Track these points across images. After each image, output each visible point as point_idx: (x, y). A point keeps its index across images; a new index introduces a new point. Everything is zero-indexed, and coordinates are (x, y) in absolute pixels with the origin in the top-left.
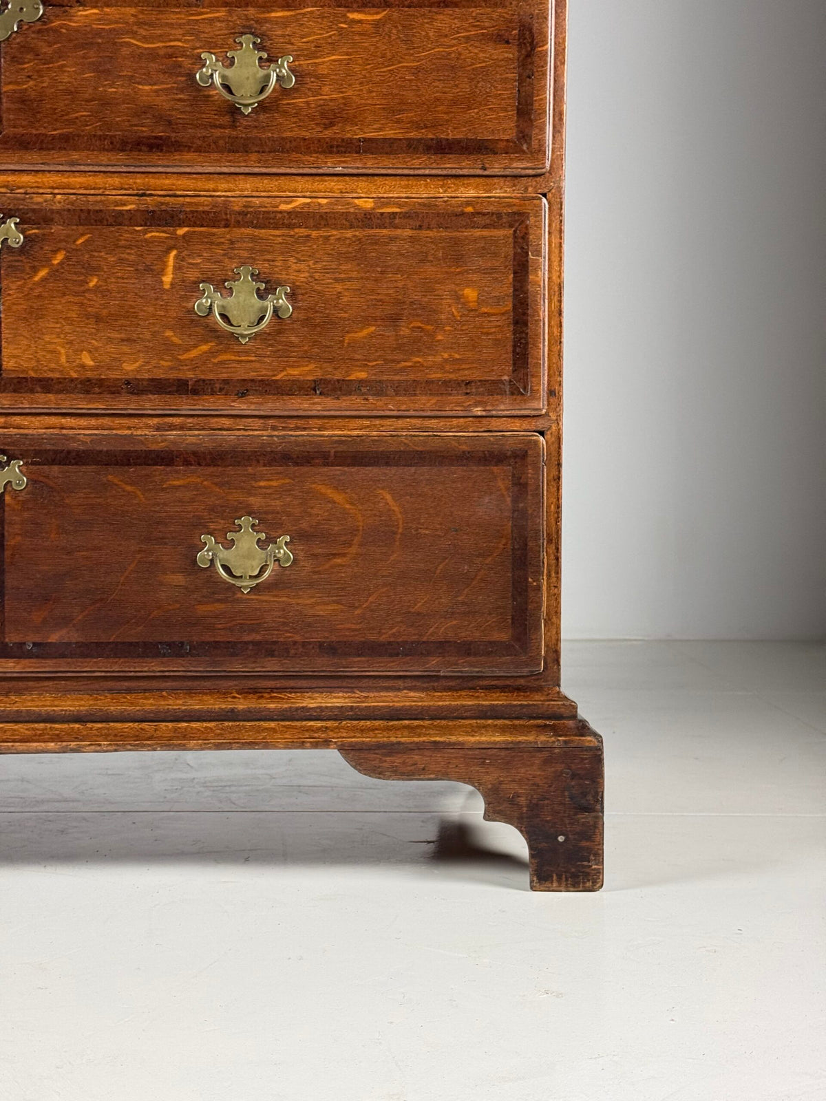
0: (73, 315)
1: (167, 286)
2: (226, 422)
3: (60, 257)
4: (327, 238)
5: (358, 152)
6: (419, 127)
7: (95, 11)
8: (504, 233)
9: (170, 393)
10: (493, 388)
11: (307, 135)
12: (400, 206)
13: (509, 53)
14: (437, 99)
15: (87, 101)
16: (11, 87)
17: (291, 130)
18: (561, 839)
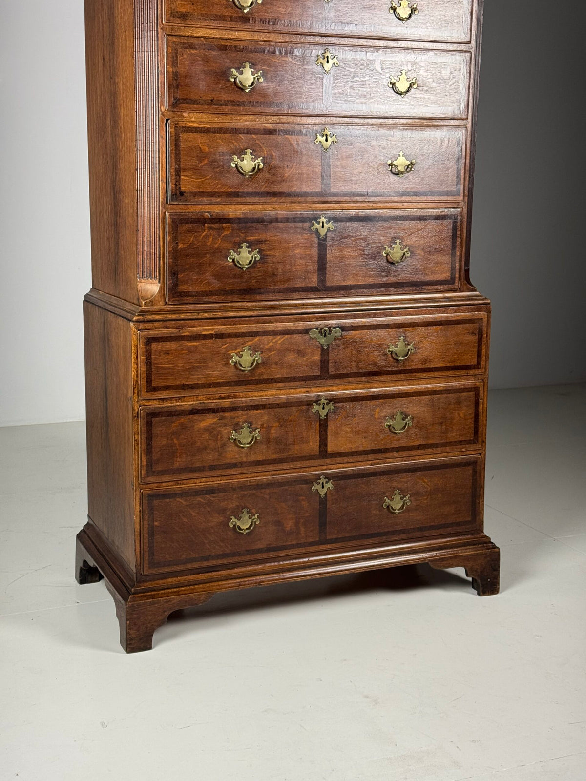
1: (376, 419)
2: (391, 460)
4: (423, 399)
5: (432, 371)
6: (449, 362)
8: (472, 394)
9: (377, 453)
10: (469, 442)
11: (418, 367)
13: (476, 338)
16: (332, 359)
17: (413, 366)
18: (489, 580)
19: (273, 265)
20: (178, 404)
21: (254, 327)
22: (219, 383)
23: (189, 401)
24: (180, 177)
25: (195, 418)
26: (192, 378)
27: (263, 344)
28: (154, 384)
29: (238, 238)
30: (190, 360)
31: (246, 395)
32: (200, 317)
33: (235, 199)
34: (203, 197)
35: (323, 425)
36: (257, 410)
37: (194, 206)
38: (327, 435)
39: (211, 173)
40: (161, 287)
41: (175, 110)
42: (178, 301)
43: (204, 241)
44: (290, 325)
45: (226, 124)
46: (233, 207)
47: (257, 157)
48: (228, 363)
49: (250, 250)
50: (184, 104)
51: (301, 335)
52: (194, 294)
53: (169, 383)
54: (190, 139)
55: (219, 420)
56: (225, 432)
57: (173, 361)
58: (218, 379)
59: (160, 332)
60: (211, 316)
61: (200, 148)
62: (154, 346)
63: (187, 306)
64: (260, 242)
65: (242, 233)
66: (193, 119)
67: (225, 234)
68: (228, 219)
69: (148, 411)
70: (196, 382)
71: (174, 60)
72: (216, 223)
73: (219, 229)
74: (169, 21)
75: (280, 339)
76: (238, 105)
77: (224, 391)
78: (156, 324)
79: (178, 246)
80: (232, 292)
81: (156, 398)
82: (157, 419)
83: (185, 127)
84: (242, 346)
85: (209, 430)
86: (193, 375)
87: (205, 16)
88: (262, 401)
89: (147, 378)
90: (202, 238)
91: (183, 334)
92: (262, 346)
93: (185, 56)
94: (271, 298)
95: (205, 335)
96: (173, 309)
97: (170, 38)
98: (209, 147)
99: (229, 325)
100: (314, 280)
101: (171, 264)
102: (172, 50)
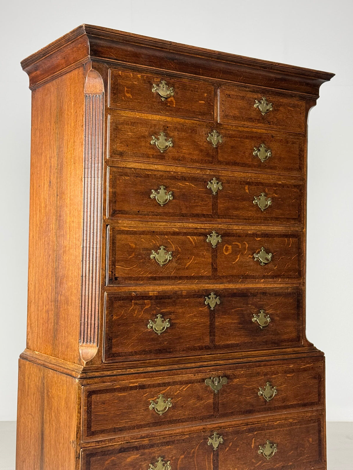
0: (234, 459)
1: (253, 448)
3: (231, 444)
4: (284, 430)
5: (289, 408)
6: (300, 400)
7: (238, 380)
8: (316, 424)
10: (315, 462)
11: (280, 405)
12: (297, 420)
13: (316, 381)
14: (304, 393)
15: (237, 402)
16: (221, 401)
17: (276, 404)
19: (179, 330)
20: (110, 444)
21: (167, 379)
22: (141, 425)
23: (118, 442)
24: (115, 266)
25: (123, 455)
26: (121, 423)
27: (173, 392)
28: (93, 429)
29: (155, 311)
30: (120, 407)
31: (160, 433)
32: (128, 373)
33: (153, 282)
34: (131, 280)
35: (216, 454)
36: (168, 446)
37: (125, 287)
38: (218, 462)
39: (137, 264)
40: (99, 350)
41: (113, 218)
42: (111, 360)
43: (132, 314)
44: (192, 377)
45: (148, 228)
46: (151, 287)
47: (168, 251)
48: (148, 408)
49: (163, 319)
50: (120, 214)
51: (199, 383)
52: (123, 354)
53: (103, 428)
54: (123, 239)
55: (141, 456)
56: (144, 465)
57: (108, 409)
58: (140, 422)
59: (99, 386)
60: (136, 372)
61: (130, 245)
62: (94, 397)
63: (117, 364)
64: (170, 313)
65: (158, 307)
66: (125, 225)
67: (146, 307)
68: (148, 296)
69: (88, 452)
70: (124, 425)
71: (113, 184)
72: (140, 299)
73: (142, 304)
74: (111, 156)
75: (184, 388)
76: (156, 215)
77: (145, 432)
78: (96, 380)
79: (113, 317)
80: (150, 352)
81: (94, 441)
82: (94, 458)
83: (120, 230)
84: (158, 394)
85: (133, 464)
86: (122, 420)
87: (135, 155)
88: (172, 438)
89: (87, 425)
90: (130, 312)
91: (116, 387)
92: (172, 393)
93: (121, 181)
94: (178, 356)
95: (131, 387)
96: (107, 367)
97: (111, 169)
98: (136, 244)
99: (148, 378)
100: (207, 341)
101: (107, 332)
102: (112, 177)
